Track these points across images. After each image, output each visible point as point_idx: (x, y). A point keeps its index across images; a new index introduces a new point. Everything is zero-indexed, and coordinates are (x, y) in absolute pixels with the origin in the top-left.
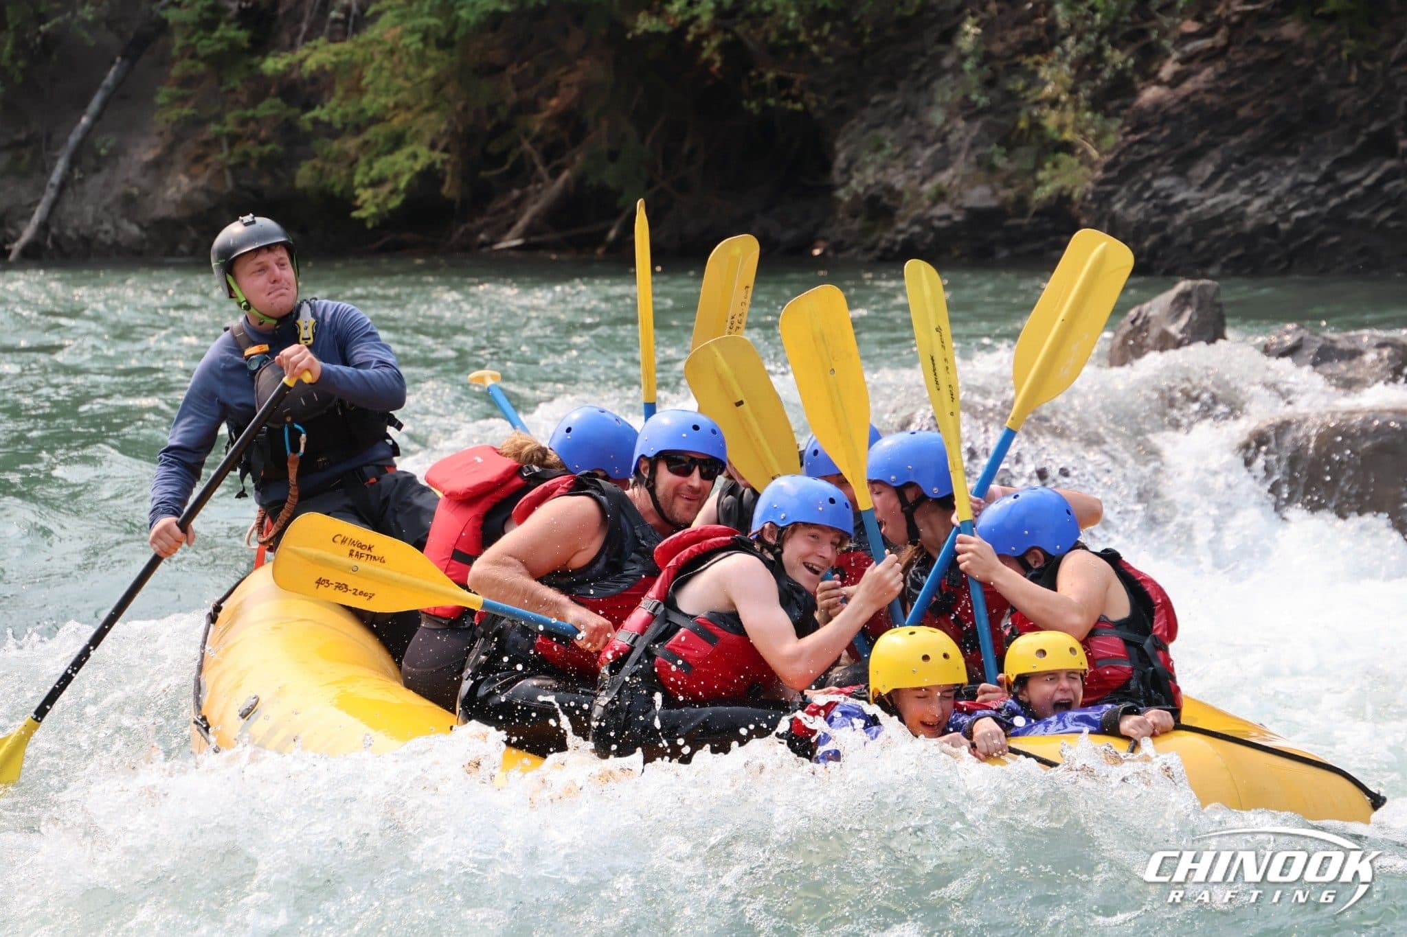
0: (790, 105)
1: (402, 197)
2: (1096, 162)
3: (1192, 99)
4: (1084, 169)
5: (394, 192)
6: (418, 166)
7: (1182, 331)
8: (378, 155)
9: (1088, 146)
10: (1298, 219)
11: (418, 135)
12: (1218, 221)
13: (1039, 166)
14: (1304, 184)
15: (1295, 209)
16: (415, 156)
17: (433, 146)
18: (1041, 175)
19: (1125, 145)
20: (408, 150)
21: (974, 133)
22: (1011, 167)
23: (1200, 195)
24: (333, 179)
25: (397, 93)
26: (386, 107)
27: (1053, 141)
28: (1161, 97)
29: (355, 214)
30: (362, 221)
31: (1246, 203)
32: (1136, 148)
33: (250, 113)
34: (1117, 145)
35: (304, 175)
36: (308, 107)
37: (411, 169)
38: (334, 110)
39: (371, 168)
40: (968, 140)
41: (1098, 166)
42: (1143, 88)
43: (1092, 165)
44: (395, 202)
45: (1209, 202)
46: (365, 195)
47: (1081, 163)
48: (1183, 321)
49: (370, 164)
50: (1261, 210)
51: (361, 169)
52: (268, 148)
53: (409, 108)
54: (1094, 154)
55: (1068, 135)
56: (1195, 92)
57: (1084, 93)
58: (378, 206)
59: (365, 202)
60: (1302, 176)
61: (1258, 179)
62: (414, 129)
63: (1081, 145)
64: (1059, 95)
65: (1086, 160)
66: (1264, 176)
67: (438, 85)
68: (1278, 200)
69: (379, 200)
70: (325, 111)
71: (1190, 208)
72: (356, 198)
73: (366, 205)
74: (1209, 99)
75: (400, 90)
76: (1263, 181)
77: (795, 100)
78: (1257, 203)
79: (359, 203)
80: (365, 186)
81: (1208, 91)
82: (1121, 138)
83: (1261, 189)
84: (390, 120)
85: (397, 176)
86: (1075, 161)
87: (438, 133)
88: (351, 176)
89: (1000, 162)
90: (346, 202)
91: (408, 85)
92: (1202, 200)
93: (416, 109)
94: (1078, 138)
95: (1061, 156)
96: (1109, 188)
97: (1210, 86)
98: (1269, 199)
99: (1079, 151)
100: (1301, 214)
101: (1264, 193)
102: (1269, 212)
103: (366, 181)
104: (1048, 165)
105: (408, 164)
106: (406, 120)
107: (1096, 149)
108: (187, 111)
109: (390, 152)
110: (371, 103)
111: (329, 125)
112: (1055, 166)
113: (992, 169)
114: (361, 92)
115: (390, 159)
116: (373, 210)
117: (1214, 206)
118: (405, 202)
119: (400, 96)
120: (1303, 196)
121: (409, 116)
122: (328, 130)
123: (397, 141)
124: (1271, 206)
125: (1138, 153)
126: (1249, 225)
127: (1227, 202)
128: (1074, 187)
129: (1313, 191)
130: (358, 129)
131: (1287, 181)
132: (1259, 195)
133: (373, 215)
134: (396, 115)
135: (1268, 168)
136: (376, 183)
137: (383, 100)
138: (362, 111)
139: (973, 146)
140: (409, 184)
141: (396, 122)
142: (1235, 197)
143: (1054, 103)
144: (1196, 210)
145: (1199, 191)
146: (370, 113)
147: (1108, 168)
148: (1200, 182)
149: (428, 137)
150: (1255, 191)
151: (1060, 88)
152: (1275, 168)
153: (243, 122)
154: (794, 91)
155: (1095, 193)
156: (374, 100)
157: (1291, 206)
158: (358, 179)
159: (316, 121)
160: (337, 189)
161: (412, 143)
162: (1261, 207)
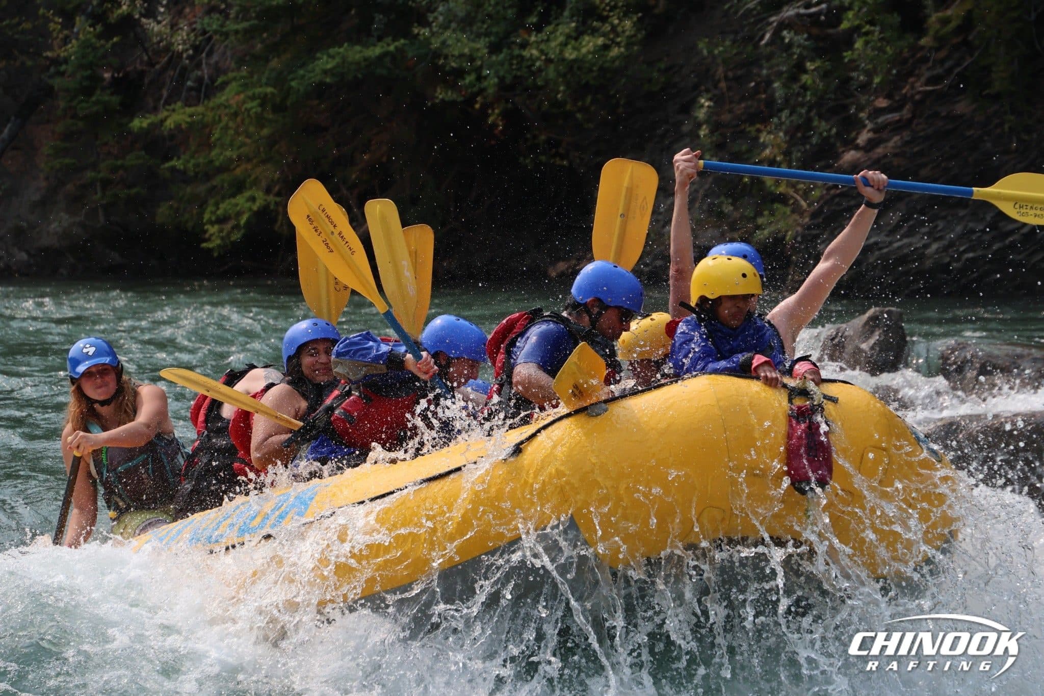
0: (558, 161)
1: (242, 231)
2: (805, 211)
3: (882, 162)
4: (796, 216)
5: (237, 227)
6: (255, 208)
7: (872, 348)
8: (223, 198)
9: (798, 198)
10: (967, 260)
11: (256, 183)
12: (903, 260)
13: (759, 214)
14: (973, 231)
15: (965, 252)
16: (253, 199)
17: (268, 191)
18: (760, 221)
19: (828, 197)
20: (247, 194)
21: (707, 186)
22: (736, 215)
23: (888, 239)
24: (187, 216)
25: (239, 148)
26: (231, 160)
27: (772, 194)
28: (859, 159)
29: (204, 245)
30: (210, 250)
31: (926, 246)
32: (837, 200)
33: (119, 162)
34: (822, 197)
35: (163, 213)
36: (167, 159)
37: (250, 209)
38: (188, 162)
39: (218, 209)
40: (702, 192)
41: (805, 214)
42: (843, 152)
43: (801, 213)
44: (236, 236)
45: (896, 245)
46: (212, 229)
47: (793, 212)
48: (872, 341)
49: (217, 205)
50: (937, 251)
51: (210, 208)
52: (134, 191)
53: (249, 160)
54: (804, 204)
55: (782, 189)
56: (885, 156)
57: (796, 155)
58: (222, 238)
59: (211, 235)
60: (971, 225)
61: (936, 226)
62: (253, 177)
63: (792, 197)
64: (775, 157)
65: (797, 209)
66: (941, 224)
67: (272, 142)
68: (951, 244)
69: (224, 234)
70: (181, 161)
71: (880, 249)
72: (206, 232)
73: (213, 238)
74: (896, 162)
75: (243, 144)
76: (939, 228)
77: (562, 157)
78: (935, 246)
79: (207, 236)
80: (212, 223)
81: (896, 155)
82: (825, 192)
83: (938, 235)
84: (234, 169)
85: (239, 214)
86: (788, 210)
87: (272, 180)
88: (201, 215)
89: (728, 208)
90: (198, 235)
91: (248, 141)
92: (891, 243)
93: (255, 161)
94: (791, 192)
95: (776, 206)
96: (814, 232)
97: (898, 151)
98: (945, 242)
99: (791, 201)
100: (971, 255)
101: (941, 238)
102: (944, 254)
103: (213, 218)
104: (766, 213)
105: (248, 205)
106: (246, 170)
107: (805, 201)
108: (67, 161)
109: (233, 196)
110: (218, 156)
111: (184, 172)
112: (772, 214)
113: (721, 215)
114: (210, 147)
115: (233, 201)
116: (218, 242)
117: (900, 248)
118: (244, 236)
119: (242, 150)
120: (971, 241)
121: (249, 166)
122: (182, 177)
123: (239, 187)
124: (946, 249)
125: (839, 204)
126: (928, 263)
127: (910, 245)
128: (787, 231)
129: (980, 237)
130: (208, 177)
131: (959, 229)
132: (936, 240)
133: (219, 246)
134: (238, 166)
135: (944, 218)
136: (222, 220)
137: (228, 153)
138: (211, 162)
139: (706, 196)
140: (248, 222)
141: (238, 171)
142: (917, 242)
143: (772, 162)
144: (885, 250)
145: (887, 236)
146: (217, 164)
147: (814, 216)
148: (889, 228)
149: (264, 184)
150: (934, 236)
151: (776, 151)
152: (950, 218)
153: (114, 170)
154: (561, 151)
155: (804, 236)
156: (221, 153)
157: (962, 249)
158: (206, 217)
159: (173, 169)
160: (190, 225)
161: (251, 188)
162: (937, 250)
